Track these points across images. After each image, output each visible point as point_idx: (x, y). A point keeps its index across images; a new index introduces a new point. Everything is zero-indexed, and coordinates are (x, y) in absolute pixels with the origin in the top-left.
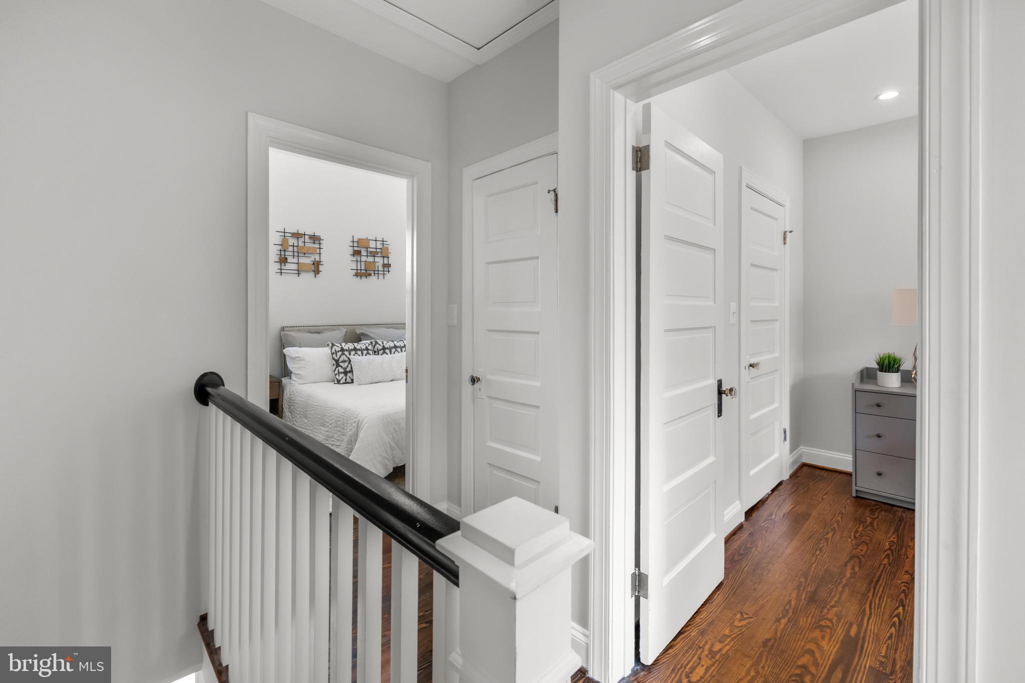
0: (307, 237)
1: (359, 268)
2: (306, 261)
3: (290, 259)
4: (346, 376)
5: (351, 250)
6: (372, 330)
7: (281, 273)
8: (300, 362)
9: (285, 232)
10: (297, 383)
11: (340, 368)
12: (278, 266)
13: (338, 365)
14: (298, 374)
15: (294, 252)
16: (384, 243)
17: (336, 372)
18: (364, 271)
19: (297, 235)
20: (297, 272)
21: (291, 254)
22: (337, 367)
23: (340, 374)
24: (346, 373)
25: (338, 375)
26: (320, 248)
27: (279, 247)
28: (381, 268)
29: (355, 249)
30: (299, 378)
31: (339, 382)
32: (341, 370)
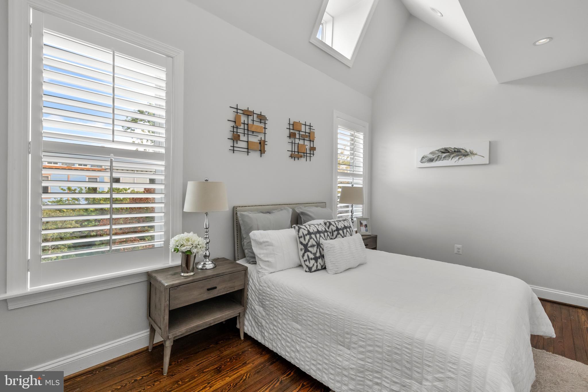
0: (255, 116)
1: (293, 150)
2: (254, 139)
3: (242, 138)
4: (317, 262)
5: (287, 133)
6: (309, 209)
7: (234, 150)
8: (268, 247)
9: (237, 109)
10: (267, 272)
11: (309, 253)
12: (230, 143)
13: (306, 250)
14: (268, 261)
15: (244, 129)
16: (311, 128)
17: (306, 257)
18: (296, 153)
19: (248, 113)
20: (246, 150)
21: (242, 131)
22: (305, 252)
23: (311, 261)
24: (316, 259)
25: (308, 261)
26: (265, 128)
27: (232, 124)
28: (308, 152)
29: (291, 131)
30: (268, 266)
31: (310, 270)
32: (311, 256)
